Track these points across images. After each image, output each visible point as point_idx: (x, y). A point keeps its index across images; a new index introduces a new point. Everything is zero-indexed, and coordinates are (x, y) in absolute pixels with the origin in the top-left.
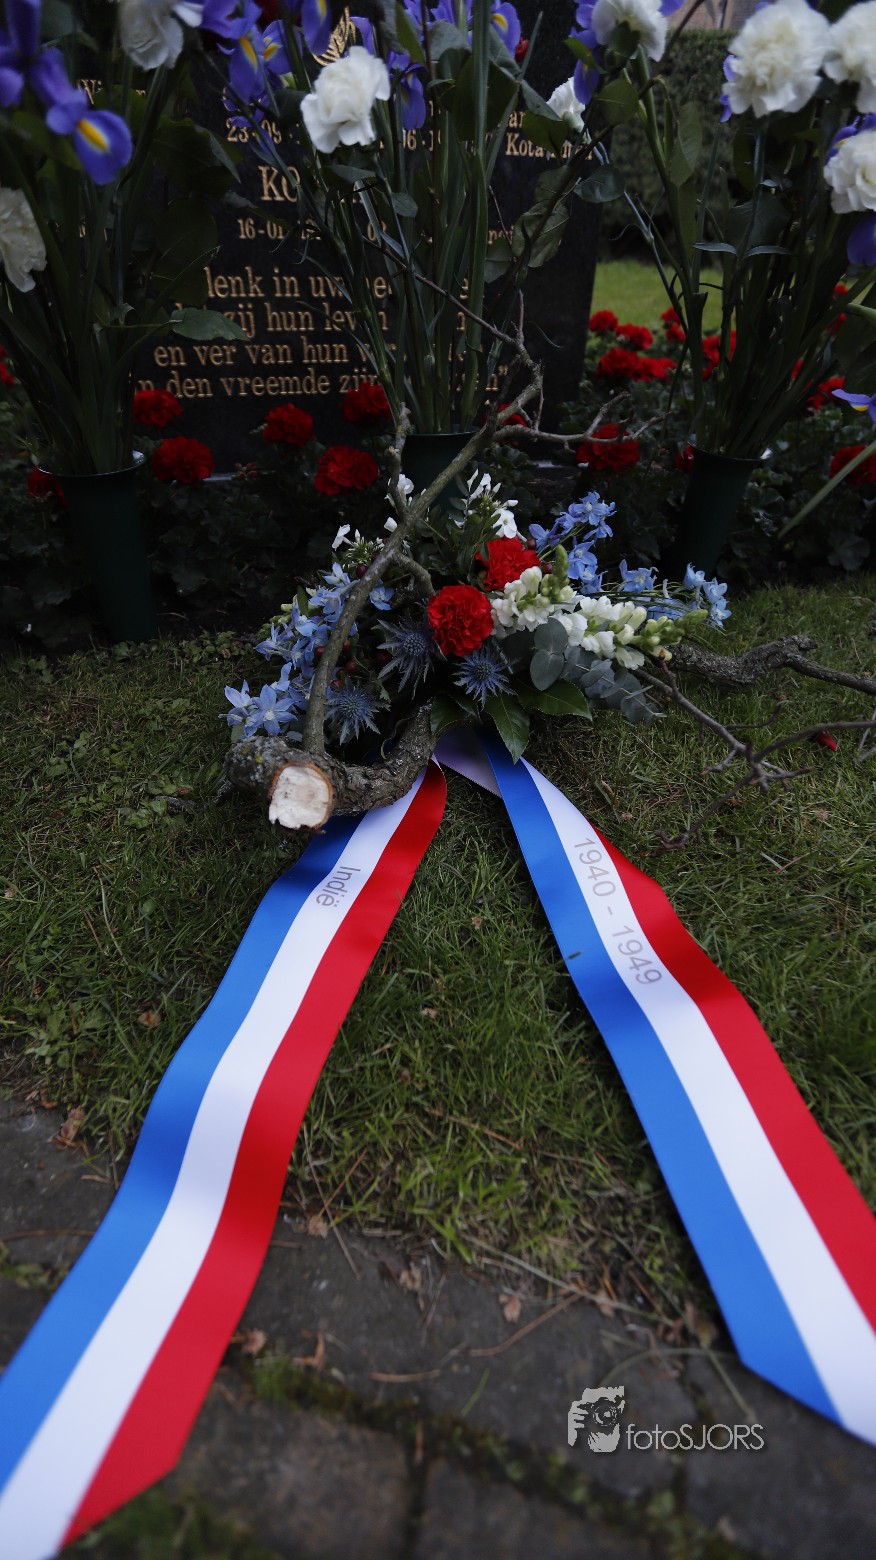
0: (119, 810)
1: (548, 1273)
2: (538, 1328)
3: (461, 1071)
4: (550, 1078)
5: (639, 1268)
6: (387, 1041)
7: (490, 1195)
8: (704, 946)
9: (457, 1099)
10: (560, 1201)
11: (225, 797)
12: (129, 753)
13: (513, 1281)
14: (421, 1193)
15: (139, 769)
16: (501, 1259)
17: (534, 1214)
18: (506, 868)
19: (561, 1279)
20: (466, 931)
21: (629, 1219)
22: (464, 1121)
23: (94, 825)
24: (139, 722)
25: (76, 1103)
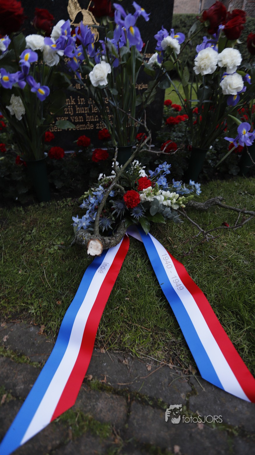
0: (46, 249)
1: (157, 359)
2: (155, 372)
3: (136, 313)
4: (157, 314)
5: (179, 358)
6: (117, 306)
7: (143, 342)
8: (194, 280)
9: (135, 320)
10: (160, 343)
11: (73, 245)
12: (47, 233)
13: (149, 361)
14: (127, 342)
15: (50, 237)
16: (146, 357)
17: (154, 346)
18: (145, 262)
19: (160, 361)
20: (135, 278)
21: (176, 346)
22: (137, 325)
23: (40, 253)
24: (49, 225)
25: (42, 324)
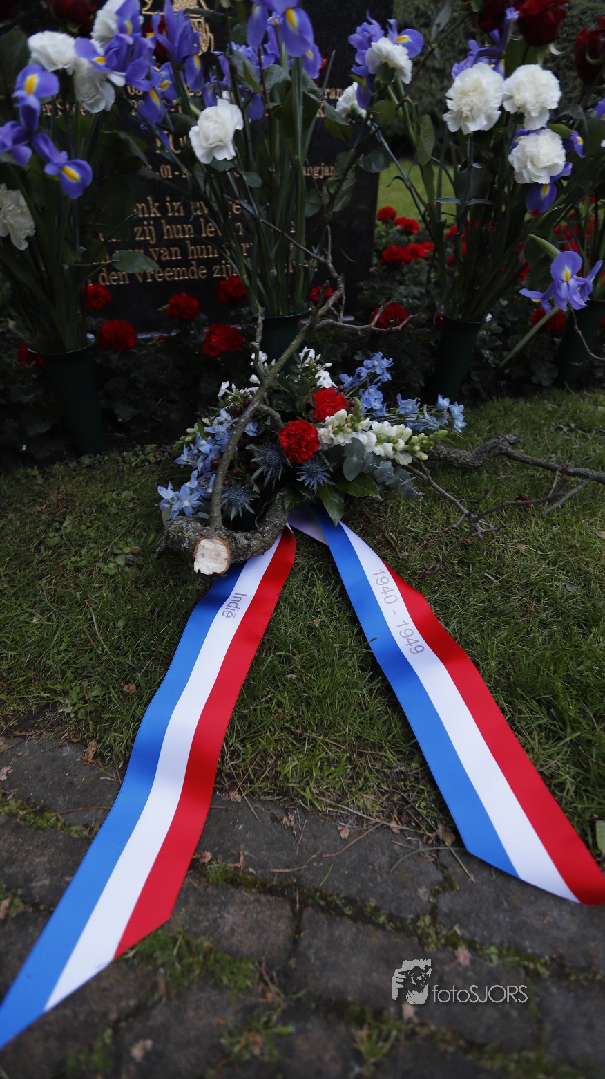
0: (97, 565)
1: (364, 813)
2: (359, 842)
3: (311, 708)
4: (362, 710)
5: (413, 808)
6: (268, 694)
7: (331, 774)
8: (449, 630)
9: (310, 723)
10: (369, 775)
11: (161, 554)
12: (98, 528)
13: (345, 819)
14: (292, 775)
15: (106, 537)
16: (338, 808)
17: (355, 783)
18: (333, 589)
19: (370, 815)
20: (311, 628)
21: (408, 783)
22: (314, 735)
23: (82, 575)
24: (102, 508)
25: (92, 738)
